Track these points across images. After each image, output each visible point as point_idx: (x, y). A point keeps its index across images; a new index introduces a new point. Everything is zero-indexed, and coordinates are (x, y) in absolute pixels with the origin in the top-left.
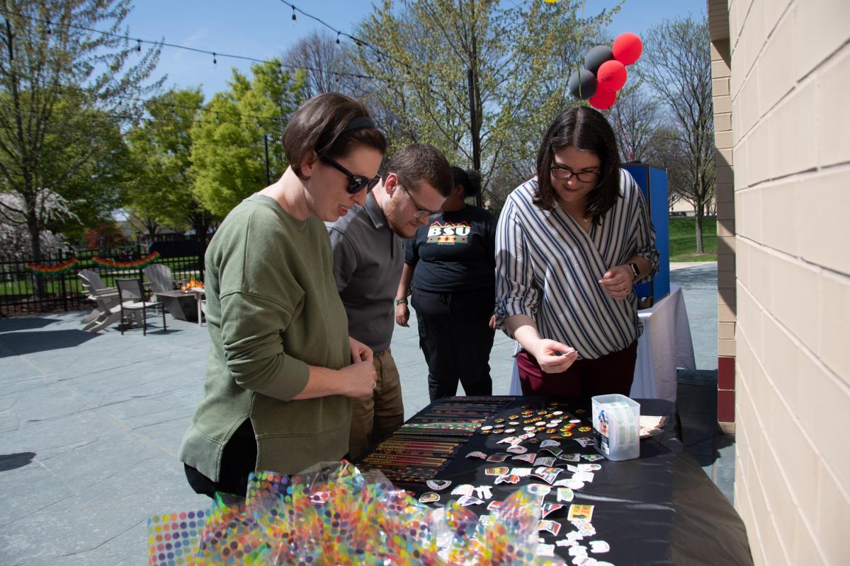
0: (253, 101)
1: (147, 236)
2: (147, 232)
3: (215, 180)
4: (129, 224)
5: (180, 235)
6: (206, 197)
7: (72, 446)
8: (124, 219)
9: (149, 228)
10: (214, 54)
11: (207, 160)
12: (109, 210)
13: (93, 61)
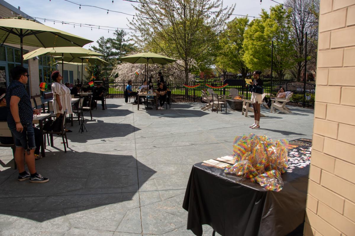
0: (270, 23)
1: (223, 75)
2: (223, 74)
3: (251, 55)
4: (216, 70)
5: (235, 76)
6: (247, 62)
7: (200, 142)
8: (214, 68)
9: (224, 72)
10: (254, 17)
11: (249, 47)
12: (209, 65)
13: (211, 14)
